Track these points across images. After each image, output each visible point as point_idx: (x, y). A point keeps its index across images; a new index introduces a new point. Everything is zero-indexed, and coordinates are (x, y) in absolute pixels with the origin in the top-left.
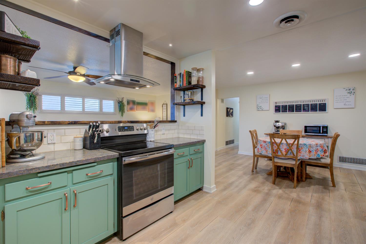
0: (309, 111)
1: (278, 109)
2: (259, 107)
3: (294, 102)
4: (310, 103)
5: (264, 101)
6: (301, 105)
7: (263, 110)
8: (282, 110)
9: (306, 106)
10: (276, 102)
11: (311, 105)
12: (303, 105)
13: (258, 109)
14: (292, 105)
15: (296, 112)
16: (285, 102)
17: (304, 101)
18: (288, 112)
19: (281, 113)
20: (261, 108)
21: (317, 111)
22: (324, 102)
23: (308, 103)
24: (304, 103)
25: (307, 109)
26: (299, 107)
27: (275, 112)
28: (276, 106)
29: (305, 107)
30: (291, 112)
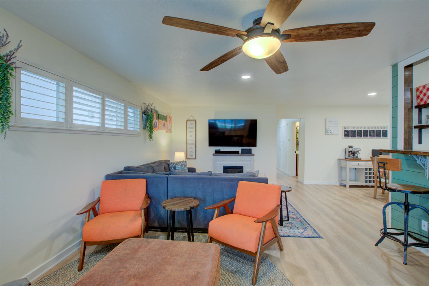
0: (374, 137)
1: (347, 134)
2: (328, 131)
3: (362, 128)
4: (375, 129)
5: (334, 125)
6: (368, 130)
7: (332, 135)
8: (351, 135)
9: (373, 132)
10: (346, 127)
11: (376, 131)
12: (370, 131)
13: (328, 133)
14: (360, 130)
15: (363, 137)
16: (354, 127)
17: (370, 128)
18: (357, 137)
19: (350, 138)
20: (330, 133)
21: (380, 137)
22: (385, 129)
23: (373, 129)
24: (370, 129)
25: (372, 135)
26: (366, 133)
27: (345, 137)
28: (345, 131)
29: (371, 133)
30: (359, 137)
